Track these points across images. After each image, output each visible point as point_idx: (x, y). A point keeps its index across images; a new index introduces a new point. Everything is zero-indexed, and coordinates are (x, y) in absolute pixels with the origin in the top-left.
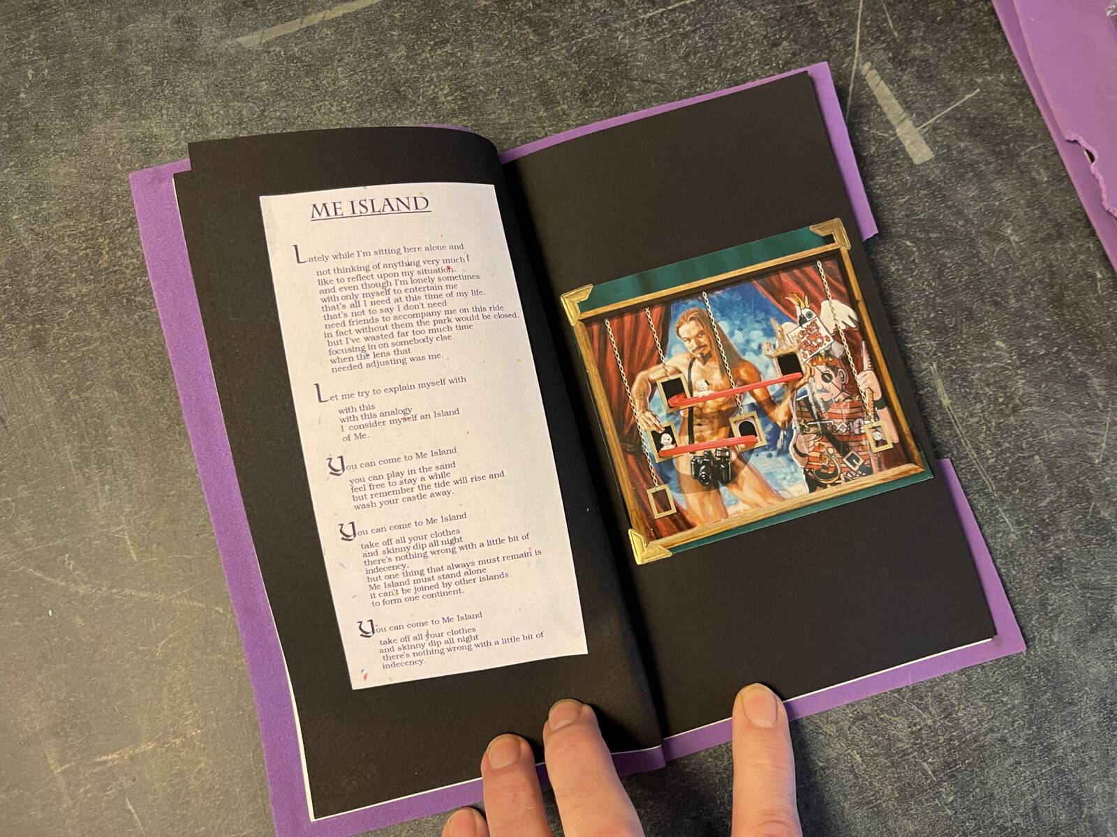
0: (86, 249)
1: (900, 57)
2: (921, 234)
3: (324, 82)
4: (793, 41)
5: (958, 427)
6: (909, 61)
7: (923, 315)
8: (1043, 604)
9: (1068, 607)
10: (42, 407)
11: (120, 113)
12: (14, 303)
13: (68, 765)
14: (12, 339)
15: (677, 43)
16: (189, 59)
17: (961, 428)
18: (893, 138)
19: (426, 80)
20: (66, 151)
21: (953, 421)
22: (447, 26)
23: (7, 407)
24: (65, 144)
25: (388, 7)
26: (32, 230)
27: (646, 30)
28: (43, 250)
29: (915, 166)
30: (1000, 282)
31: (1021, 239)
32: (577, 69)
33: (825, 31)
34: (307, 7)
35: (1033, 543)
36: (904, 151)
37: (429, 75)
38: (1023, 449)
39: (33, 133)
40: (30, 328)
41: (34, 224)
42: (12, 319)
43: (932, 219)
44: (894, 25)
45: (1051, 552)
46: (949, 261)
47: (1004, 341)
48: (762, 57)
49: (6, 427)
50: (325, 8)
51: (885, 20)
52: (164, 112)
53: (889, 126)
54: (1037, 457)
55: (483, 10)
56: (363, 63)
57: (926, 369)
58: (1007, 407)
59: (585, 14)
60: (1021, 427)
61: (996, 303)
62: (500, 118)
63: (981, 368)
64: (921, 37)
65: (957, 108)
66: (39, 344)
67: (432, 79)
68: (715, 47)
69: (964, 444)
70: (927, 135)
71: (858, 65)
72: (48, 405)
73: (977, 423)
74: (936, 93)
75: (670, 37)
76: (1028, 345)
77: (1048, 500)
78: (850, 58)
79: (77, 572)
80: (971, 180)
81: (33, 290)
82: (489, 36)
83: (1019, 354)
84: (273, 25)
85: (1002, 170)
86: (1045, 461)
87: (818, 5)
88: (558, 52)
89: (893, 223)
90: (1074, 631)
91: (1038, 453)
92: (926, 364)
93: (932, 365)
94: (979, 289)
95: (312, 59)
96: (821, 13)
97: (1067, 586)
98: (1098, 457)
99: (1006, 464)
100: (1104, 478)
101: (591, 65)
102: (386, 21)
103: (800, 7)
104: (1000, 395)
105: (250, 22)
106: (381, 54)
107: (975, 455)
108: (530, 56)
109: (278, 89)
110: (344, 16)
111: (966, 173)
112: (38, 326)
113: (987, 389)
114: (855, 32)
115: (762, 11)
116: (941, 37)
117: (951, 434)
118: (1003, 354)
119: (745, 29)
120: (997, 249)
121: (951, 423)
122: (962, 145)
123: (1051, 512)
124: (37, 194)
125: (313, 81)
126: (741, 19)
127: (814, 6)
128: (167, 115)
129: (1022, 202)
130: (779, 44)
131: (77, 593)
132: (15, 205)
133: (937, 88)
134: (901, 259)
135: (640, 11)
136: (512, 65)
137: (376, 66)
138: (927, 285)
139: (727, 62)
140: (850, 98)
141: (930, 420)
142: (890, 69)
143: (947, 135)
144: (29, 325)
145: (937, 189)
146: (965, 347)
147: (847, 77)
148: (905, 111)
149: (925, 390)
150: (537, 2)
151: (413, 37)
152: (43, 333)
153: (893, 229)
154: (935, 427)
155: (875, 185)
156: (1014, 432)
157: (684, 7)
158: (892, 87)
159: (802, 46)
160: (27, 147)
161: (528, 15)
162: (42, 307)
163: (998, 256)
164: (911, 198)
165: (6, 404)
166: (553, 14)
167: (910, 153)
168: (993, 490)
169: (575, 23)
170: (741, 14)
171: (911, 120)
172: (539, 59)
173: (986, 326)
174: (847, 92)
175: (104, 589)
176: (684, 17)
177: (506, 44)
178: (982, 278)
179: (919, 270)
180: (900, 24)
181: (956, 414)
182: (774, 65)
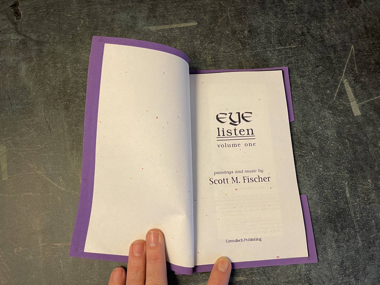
1: (357, 80)
2: (351, 139)
4: (324, 67)
5: (350, 205)
6: (360, 82)
7: (347, 165)
8: (364, 269)
9: (372, 272)
10: (63, 128)
12: (62, 94)
13: (45, 244)
14: (59, 105)
15: (286, 59)
16: (133, 30)
18: (349, 106)
19: (204, 53)
21: (349, 202)
22: (215, 37)
23: (52, 126)
25: (197, 27)
26: (73, 72)
27: (277, 53)
28: (75, 79)
29: (354, 116)
30: (374, 160)
32: (253, 60)
33: (334, 66)
34: (173, 22)
35: (366, 248)
36: (352, 110)
38: (369, 217)
39: (80, 41)
40: (65, 103)
41: (74, 70)
42: (61, 99)
43: (356, 135)
44: (357, 69)
45: (371, 252)
46: (359, 149)
47: (371, 180)
48: (312, 70)
49: (51, 132)
50: (178, 23)
51: (355, 67)
53: (348, 101)
54: (373, 221)
55: (227, 35)
56: (186, 43)
57: (343, 183)
58: (367, 202)
59: (258, 43)
60: (370, 210)
61: (371, 167)
63: (362, 187)
64: (365, 75)
65: (372, 101)
66: (67, 108)
67: (206, 53)
68: (298, 63)
69: (351, 211)
70: (360, 107)
71: (343, 79)
72: (66, 128)
73: (357, 205)
74: (366, 94)
75: (284, 57)
76: (378, 183)
77: (373, 235)
78: (341, 76)
79: (62, 183)
80: (371, 125)
81: (69, 91)
82: (227, 43)
83: (375, 186)
84: (161, 25)
86: (375, 222)
87: (334, 57)
88: (248, 53)
89: (343, 133)
90: (372, 280)
91: (374, 220)
92: (344, 182)
93: (346, 182)
94: (366, 161)
95: (170, 38)
96: (334, 60)
97: (373, 265)
99: (363, 220)
101: (257, 60)
102: (196, 32)
103: (328, 56)
104: (366, 197)
105: (154, 22)
106: (192, 41)
107: (354, 215)
108: (238, 53)
110: (183, 27)
111: (370, 122)
112: (68, 103)
113: (362, 195)
114: (344, 68)
115: (315, 55)
116: (371, 77)
117: (347, 207)
118: (370, 184)
119: (309, 59)
120: (375, 150)
121: (348, 203)
122: (371, 113)
123: (374, 239)
124: (77, 61)
126: (308, 56)
127: (333, 57)
130: (319, 67)
131: (61, 189)
132: (69, 63)
133: (367, 93)
134: (343, 145)
135: (276, 46)
136: (232, 54)
137: (190, 45)
138: (350, 156)
139: (301, 69)
140: (338, 90)
141: (341, 200)
142: (353, 83)
143: (367, 109)
144: (65, 102)
145: (360, 125)
146: (358, 179)
147: (338, 83)
148: (355, 98)
149: (342, 190)
150: (245, 36)
151: (203, 38)
152: (69, 105)
153: (343, 135)
154: (343, 203)
155: (340, 119)
156: (368, 211)
157: (291, 48)
158: (352, 89)
159: (326, 69)
160: (76, 45)
161: (241, 39)
162: (71, 97)
163: (375, 152)
164: (351, 126)
165: (52, 125)
166: (249, 41)
167: (353, 112)
168: (357, 228)
169: (255, 45)
170: (308, 54)
171: (356, 101)
172: (241, 54)
173: (366, 174)
174: (337, 87)
175: (69, 190)
176: (290, 51)
177: (232, 47)
178: (368, 158)
179: (348, 150)
180: (359, 69)
181: (350, 200)
182: (316, 73)
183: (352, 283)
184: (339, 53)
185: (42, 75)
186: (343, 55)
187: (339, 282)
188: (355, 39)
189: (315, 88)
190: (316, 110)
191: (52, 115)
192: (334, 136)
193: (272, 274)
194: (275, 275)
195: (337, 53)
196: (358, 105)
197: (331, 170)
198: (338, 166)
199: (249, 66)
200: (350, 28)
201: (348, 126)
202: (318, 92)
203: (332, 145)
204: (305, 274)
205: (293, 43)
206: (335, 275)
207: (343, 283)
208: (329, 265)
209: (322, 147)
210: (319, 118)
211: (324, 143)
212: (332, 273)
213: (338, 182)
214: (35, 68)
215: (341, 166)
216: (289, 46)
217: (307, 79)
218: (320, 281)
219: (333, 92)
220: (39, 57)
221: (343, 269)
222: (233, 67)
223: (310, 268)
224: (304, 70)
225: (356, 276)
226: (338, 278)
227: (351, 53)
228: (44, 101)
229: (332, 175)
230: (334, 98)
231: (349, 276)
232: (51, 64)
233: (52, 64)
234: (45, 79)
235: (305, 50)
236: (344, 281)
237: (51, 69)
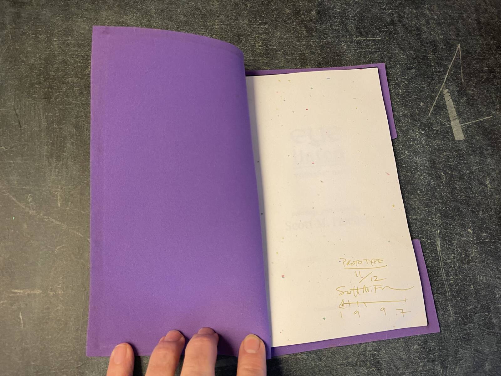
0: (82, 63)
1: (462, 91)
2: (449, 171)
3: (208, 24)
4: (417, 70)
5: (441, 262)
6: (466, 94)
7: (440, 207)
8: (456, 353)
9: (466, 358)
10: (40, 126)
11: (116, 9)
12: (42, 77)
14: (36, 92)
15: (367, 55)
17: (442, 262)
18: (449, 126)
19: (253, 37)
20: (87, 18)
21: (439, 258)
22: (269, 17)
23: (24, 121)
24: (87, 15)
26: (61, 47)
27: (355, 45)
28: (63, 57)
29: (455, 140)
30: (478, 203)
31: (492, 187)
32: (320, 52)
33: (432, 70)
35: (459, 324)
36: (452, 132)
37: (255, 35)
38: (467, 281)
39: (75, 5)
40: (46, 90)
41: (63, 45)
42: (40, 83)
43: (456, 166)
44: (463, 77)
45: (466, 330)
46: (458, 187)
47: (472, 230)
48: (402, 73)
49: (21, 130)
51: (460, 73)
52: (135, 15)
53: (448, 120)
54: (472, 286)
55: (287, 15)
56: (228, 21)
57: (434, 232)
58: (465, 260)
59: (330, 30)
60: (469, 270)
61: (473, 212)
62: (280, 63)
63: (459, 238)
64: (473, 86)
65: (481, 121)
66: (48, 98)
67: (255, 37)
69: (441, 270)
70: (464, 129)
71: (442, 89)
72: (43, 126)
73: (450, 263)
74: (473, 112)
75: (364, 51)
76: (482, 235)
77: (471, 307)
78: (440, 85)
79: (32, 204)
80: (477, 154)
81: (52, 73)
82: (286, 27)
83: (477, 238)
85: (492, 154)
86: (475, 289)
87: (433, 58)
88: (314, 43)
89: (438, 163)
90: (466, 369)
91: (473, 284)
92: (435, 229)
93: (437, 230)
94: (468, 203)
95: (206, 12)
96: (433, 62)
97: (468, 348)
98: (498, 294)
99: (458, 285)
100: (498, 304)
101: (326, 52)
103: (425, 56)
104: (464, 253)
106: (237, 19)
107: (445, 277)
108: (301, 41)
109: (187, 21)
111: (476, 151)
112: (50, 90)
113: (459, 249)
114: (445, 74)
115: (408, 53)
116: (482, 88)
117: (437, 264)
118: (470, 235)
119: (398, 58)
120: (481, 188)
121: (439, 259)
122: (478, 138)
123: (471, 312)
124: (68, 32)
125: (204, 22)
126: (397, 53)
127: (431, 58)
128: (136, 16)
129: (497, 171)
130: (411, 69)
131: (29, 213)
132: (57, 34)
133: (474, 110)
134: (437, 179)
135: (355, 36)
136: (292, 42)
137: (233, 24)
138: (445, 195)
140: (435, 102)
141: (429, 255)
142: (456, 95)
143: (473, 132)
144: (46, 88)
145: (462, 154)
146: (454, 227)
147: (436, 93)
148: (457, 115)
149: (431, 241)
150: (311, 19)
151: (253, 16)
152: (51, 93)
153: (437, 166)
154: (431, 258)
155: (435, 143)
156: (465, 272)
157: (374, 40)
158: (454, 103)
159: (421, 73)
160: (70, 10)
161: (306, 23)
162: (54, 82)
163: (480, 192)
164: (449, 154)
165: (24, 119)
166: (316, 26)
167: (454, 134)
168: (448, 295)
169: (325, 33)
170: (398, 51)
171: (459, 120)
172: (305, 43)
173: (466, 221)
174: (434, 99)
175: (41, 215)
176: (373, 44)
177: (292, 32)
178: (470, 199)
179: (443, 187)
180: (466, 77)
181: (442, 256)
182: (406, 77)
183: (438, 371)
184: (439, 53)
185: (17, 49)
186: (445, 56)
187: (419, 370)
188: (463, 36)
189: (404, 97)
190: (404, 128)
191: (25, 106)
192: (425, 165)
193: (325, 352)
194: (330, 354)
195: (437, 52)
196: (461, 126)
197: (417, 212)
198: (427, 208)
199: (314, 60)
200: (457, 20)
201: (446, 154)
202: (407, 104)
203: (422, 178)
204: (371, 354)
205: (377, 34)
206: (414, 358)
207: (426, 371)
208: (407, 344)
209: (408, 180)
210: (406, 140)
211: (412, 175)
212: (410, 355)
213: (427, 229)
214: (8, 38)
215: (433, 208)
216: (372, 38)
217: (394, 84)
218: (392, 366)
219: (429, 106)
220: (15, 24)
221: (426, 351)
222: (292, 59)
223: (380, 346)
224: (390, 73)
225: (444, 362)
226: (418, 363)
227: (457, 54)
228: (16, 85)
229: (419, 220)
230: (430, 114)
231: (433, 361)
232: (31, 35)
233: (33, 35)
234: (20, 54)
235: (394, 44)
236: (427, 368)
237: (30, 41)
